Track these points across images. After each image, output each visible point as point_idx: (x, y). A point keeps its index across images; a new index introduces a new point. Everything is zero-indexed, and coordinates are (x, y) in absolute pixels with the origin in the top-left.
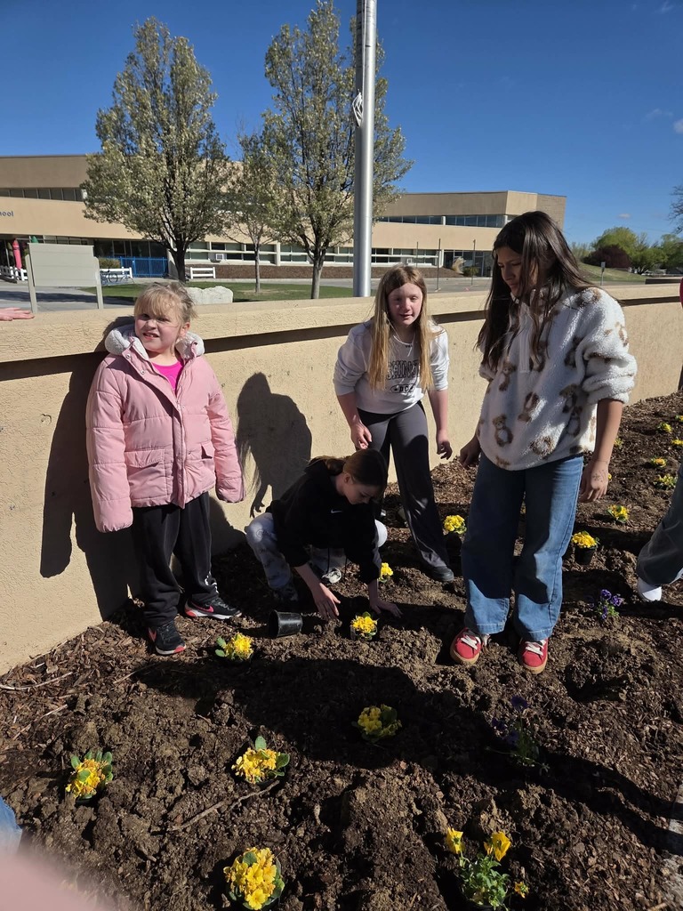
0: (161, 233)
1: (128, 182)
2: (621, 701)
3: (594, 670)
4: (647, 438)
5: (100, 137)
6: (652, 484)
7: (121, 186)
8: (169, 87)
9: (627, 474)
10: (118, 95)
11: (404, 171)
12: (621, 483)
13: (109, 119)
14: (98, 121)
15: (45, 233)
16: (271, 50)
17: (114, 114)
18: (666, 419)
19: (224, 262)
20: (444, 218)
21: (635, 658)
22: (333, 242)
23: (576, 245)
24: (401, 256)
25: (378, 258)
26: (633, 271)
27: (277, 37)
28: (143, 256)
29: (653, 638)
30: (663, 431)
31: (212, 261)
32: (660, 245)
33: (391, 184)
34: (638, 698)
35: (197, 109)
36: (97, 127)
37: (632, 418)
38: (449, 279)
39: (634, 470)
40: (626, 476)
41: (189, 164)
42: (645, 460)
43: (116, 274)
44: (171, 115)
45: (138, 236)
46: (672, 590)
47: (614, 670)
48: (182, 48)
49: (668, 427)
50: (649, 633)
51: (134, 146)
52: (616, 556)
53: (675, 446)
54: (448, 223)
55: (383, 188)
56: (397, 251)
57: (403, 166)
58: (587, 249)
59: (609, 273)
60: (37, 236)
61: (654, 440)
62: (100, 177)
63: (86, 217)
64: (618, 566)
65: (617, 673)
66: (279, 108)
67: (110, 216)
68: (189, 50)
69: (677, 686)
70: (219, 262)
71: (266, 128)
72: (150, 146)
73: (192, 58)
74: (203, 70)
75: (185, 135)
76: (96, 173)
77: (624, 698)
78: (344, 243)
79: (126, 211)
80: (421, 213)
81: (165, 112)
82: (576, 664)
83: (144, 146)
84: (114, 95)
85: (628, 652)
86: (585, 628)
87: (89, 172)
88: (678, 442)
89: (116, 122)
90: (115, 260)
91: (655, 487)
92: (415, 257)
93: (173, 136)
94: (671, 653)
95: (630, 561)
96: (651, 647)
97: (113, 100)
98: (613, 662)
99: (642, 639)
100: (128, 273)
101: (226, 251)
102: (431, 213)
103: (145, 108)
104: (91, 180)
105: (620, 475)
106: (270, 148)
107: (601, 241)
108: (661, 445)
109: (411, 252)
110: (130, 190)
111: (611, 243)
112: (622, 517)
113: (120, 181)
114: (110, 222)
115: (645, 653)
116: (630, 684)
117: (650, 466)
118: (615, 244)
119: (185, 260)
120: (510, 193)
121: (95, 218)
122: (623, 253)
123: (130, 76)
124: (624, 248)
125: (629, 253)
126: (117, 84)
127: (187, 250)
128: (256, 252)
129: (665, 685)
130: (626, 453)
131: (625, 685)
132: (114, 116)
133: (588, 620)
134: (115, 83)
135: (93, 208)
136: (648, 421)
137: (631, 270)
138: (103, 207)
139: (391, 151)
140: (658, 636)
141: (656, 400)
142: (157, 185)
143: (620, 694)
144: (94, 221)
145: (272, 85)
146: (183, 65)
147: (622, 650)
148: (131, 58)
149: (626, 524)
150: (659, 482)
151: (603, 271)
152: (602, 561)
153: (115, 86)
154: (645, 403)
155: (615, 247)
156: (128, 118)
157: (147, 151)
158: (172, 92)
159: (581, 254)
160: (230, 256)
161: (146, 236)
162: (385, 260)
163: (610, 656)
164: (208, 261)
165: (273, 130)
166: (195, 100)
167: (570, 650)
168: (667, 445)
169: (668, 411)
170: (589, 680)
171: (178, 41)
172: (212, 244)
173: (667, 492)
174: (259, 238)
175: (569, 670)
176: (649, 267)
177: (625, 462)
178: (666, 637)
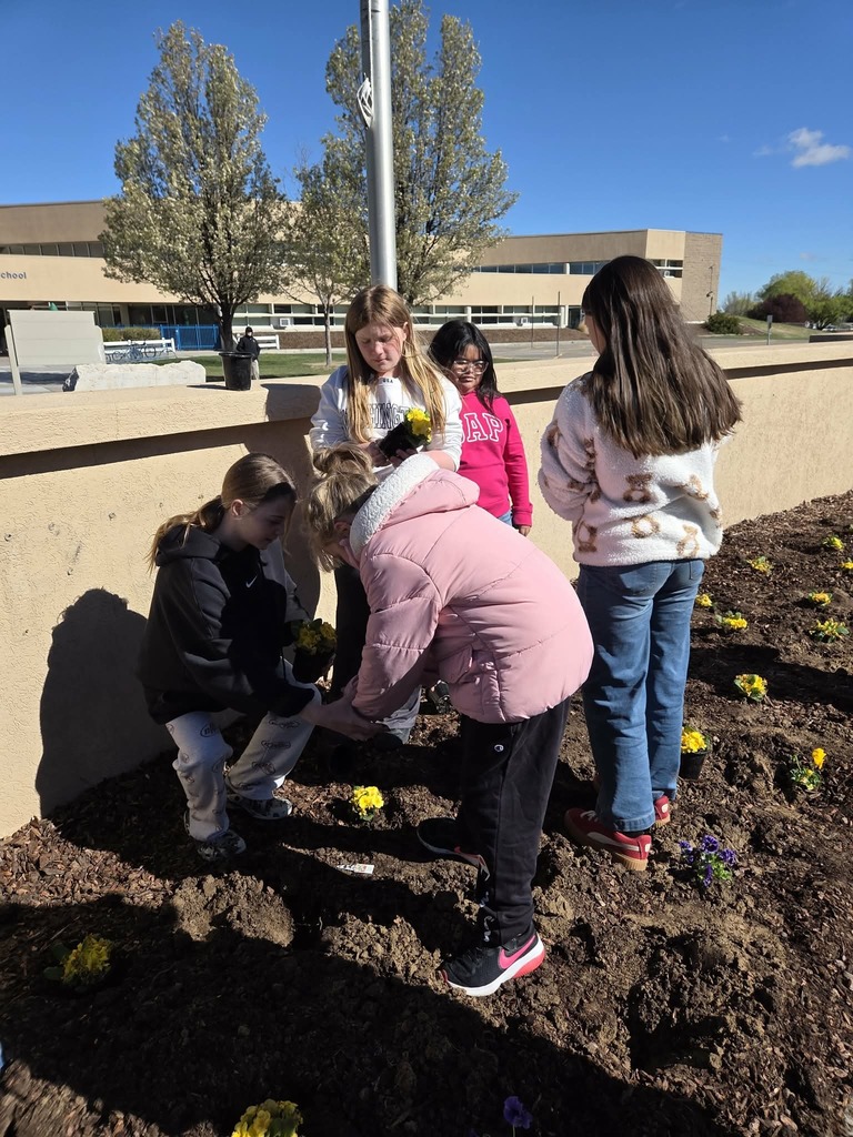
0: (200, 294)
1: (156, 230)
2: (712, 1071)
3: (676, 1001)
4: (808, 559)
5: (119, 175)
6: (806, 633)
7: (148, 236)
8: (204, 109)
9: (773, 617)
10: (141, 122)
11: (506, 207)
12: (762, 632)
13: (130, 152)
14: (117, 157)
15: (67, 298)
16: (333, 57)
17: (136, 146)
18: (837, 529)
19: (291, 328)
20: (568, 265)
21: (745, 975)
22: (419, 299)
23: (737, 295)
24: (514, 314)
25: (484, 318)
26: (811, 327)
27: (342, 41)
28: (191, 324)
29: (785, 921)
30: (831, 549)
31: (275, 328)
32: (845, 293)
33: (491, 223)
34: (742, 1064)
35: (241, 136)
36: (117, 165)
37: (790, 528)
38: (576, 342)
39: (784, 611)
40: (769, 621)
41: (233, 207)
42: (802, 594)
43: (154, 346)
44: (209, 146)
45: (173, 298)
46: (824, 821)
47: (707, 998)
48: (220, 59)
49: (838, 542)
50: (779, 912)
51: (164, 185)
52: (741, 760)
53: (846, 572)
54: (573, 271)
55: (480, 229)
56: (508, 309)
57: (505, 200)
58: (752, 300)
59: (778, 329)
60: (57, 303)
61: (817, 562)
62: (122, 225)
63: (105, 276)
64: (742, 778)
65: (713, 1004)
66: (345, 131)
67: (137, 274)
68: (228, 61)
69: (815, 1027)
70: (283, 328)
71: (328, 157)
72: (183, 185)
73: (232, 72)
74: (246, 84)
75: (227, 170)
76: (117, 220)
77: (717, 1065)
78: (431, 300)
79: (157, 268)
80: (539, 260)
81: (200, 142)
82: (647, 987)
83: (175, 184)
84: (137, 122)
85: (734, 965)
86: (675, 901)
87: (107, 220)
88: (851, 565)
89: (138, 156)
90: (154, 330)
91: (812, 638)
92: (530, 315)
93: (212, 172)
94: (811, 953)
95: (761, 769)
96: (781, 938)
97: (135, 127)
98: (708, 982)
99: (766, 924)
100: (169, 345)
101: (292, 315)
102: (551, 260)
103: (175, 137)
104: (111, 230)
105: (762, 620)
106: (333, 182)
107: (769, 289)
108: (826, 570)
109: (527, 309)
110: (159, 241)
111: (783, 291)
112: (755, 692)
113: (145, 229)
114: (137, 281)
115: (768, 956)
116: (730, 1035)
117: (807, 604)
118: (790, 292)
119: (233, 328)
120: (651, 233)
121: (118, 278)
122: (797, 304)
123: (157, 98)
124: (800, 298)
125: (805, 303)
126: (141, 108)
127: (236, 315)
128: (326, 315)
129: (794, 1027)
130: (775, 583)
131: (721, 1037)
132: (136, 149)
133: (681, 888)
134: (139, 106)
135: (115, 265)
136: (812, 532)
137: (808, 325)
138: (128, 264)
139: (489, 181)
140: (792, 918)
141: (826, 500)
142: (193, 234)
143: (713, 1056)
144: (118, 282)
145: (336, 103)
146: (221, 80)
147: (723, 962)
148: (158, 74)
149: (763, 703)
150: (818, 631)
151: (770, 327)
152: (719, 768)
153: (139, 111)
154: (810, 506)
155: (790, 297)
156: (153, 151)
157: (180, 191)
158: (209, 116)
159: (744, 307)
160: (297, 321)
161: (184, 298)
162: (493, 320)
163: (704, 971)
164: (270, 328)
165: (338, 159)
166: (238, 125)
167: (642, 953)
168: (835, 569)
169: (842, 517)
170: (666, 1019)
171: (213, 50)
172: (275, 306)
173: (829, 645)
174: (329, 297)
175: (636, 995)
176: (832, 320)
177: (771, 598)
178: (805, 919)
